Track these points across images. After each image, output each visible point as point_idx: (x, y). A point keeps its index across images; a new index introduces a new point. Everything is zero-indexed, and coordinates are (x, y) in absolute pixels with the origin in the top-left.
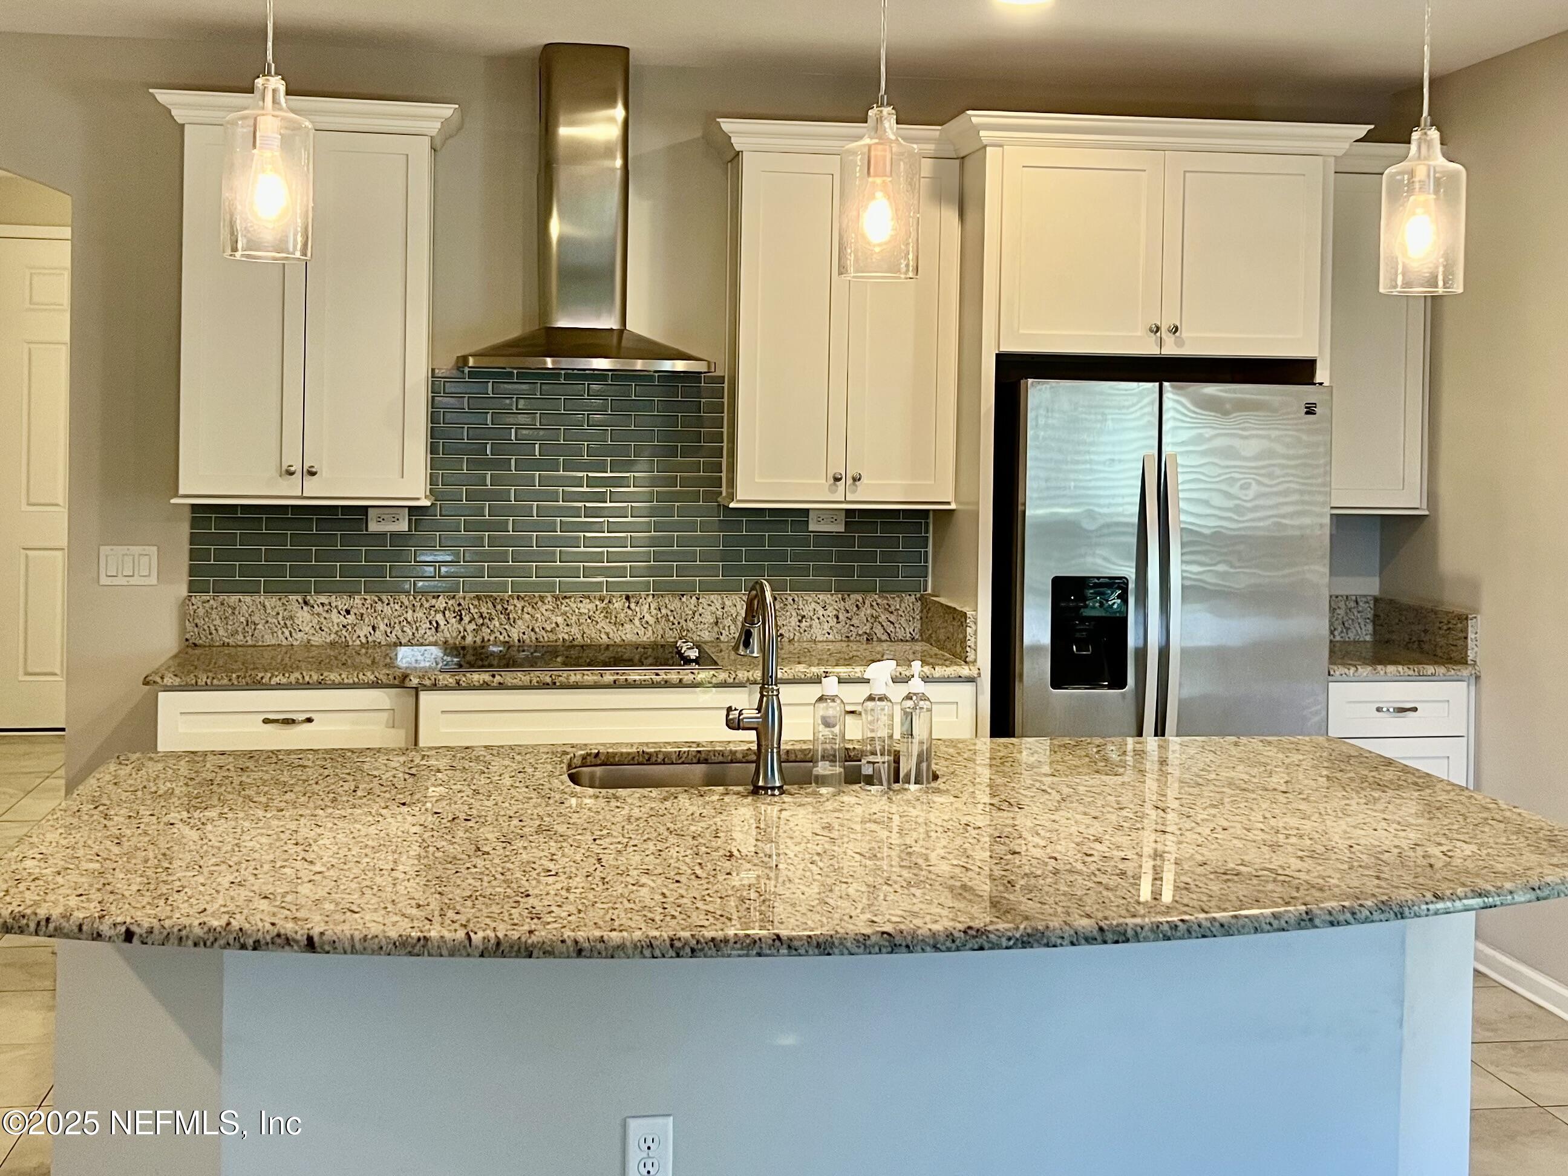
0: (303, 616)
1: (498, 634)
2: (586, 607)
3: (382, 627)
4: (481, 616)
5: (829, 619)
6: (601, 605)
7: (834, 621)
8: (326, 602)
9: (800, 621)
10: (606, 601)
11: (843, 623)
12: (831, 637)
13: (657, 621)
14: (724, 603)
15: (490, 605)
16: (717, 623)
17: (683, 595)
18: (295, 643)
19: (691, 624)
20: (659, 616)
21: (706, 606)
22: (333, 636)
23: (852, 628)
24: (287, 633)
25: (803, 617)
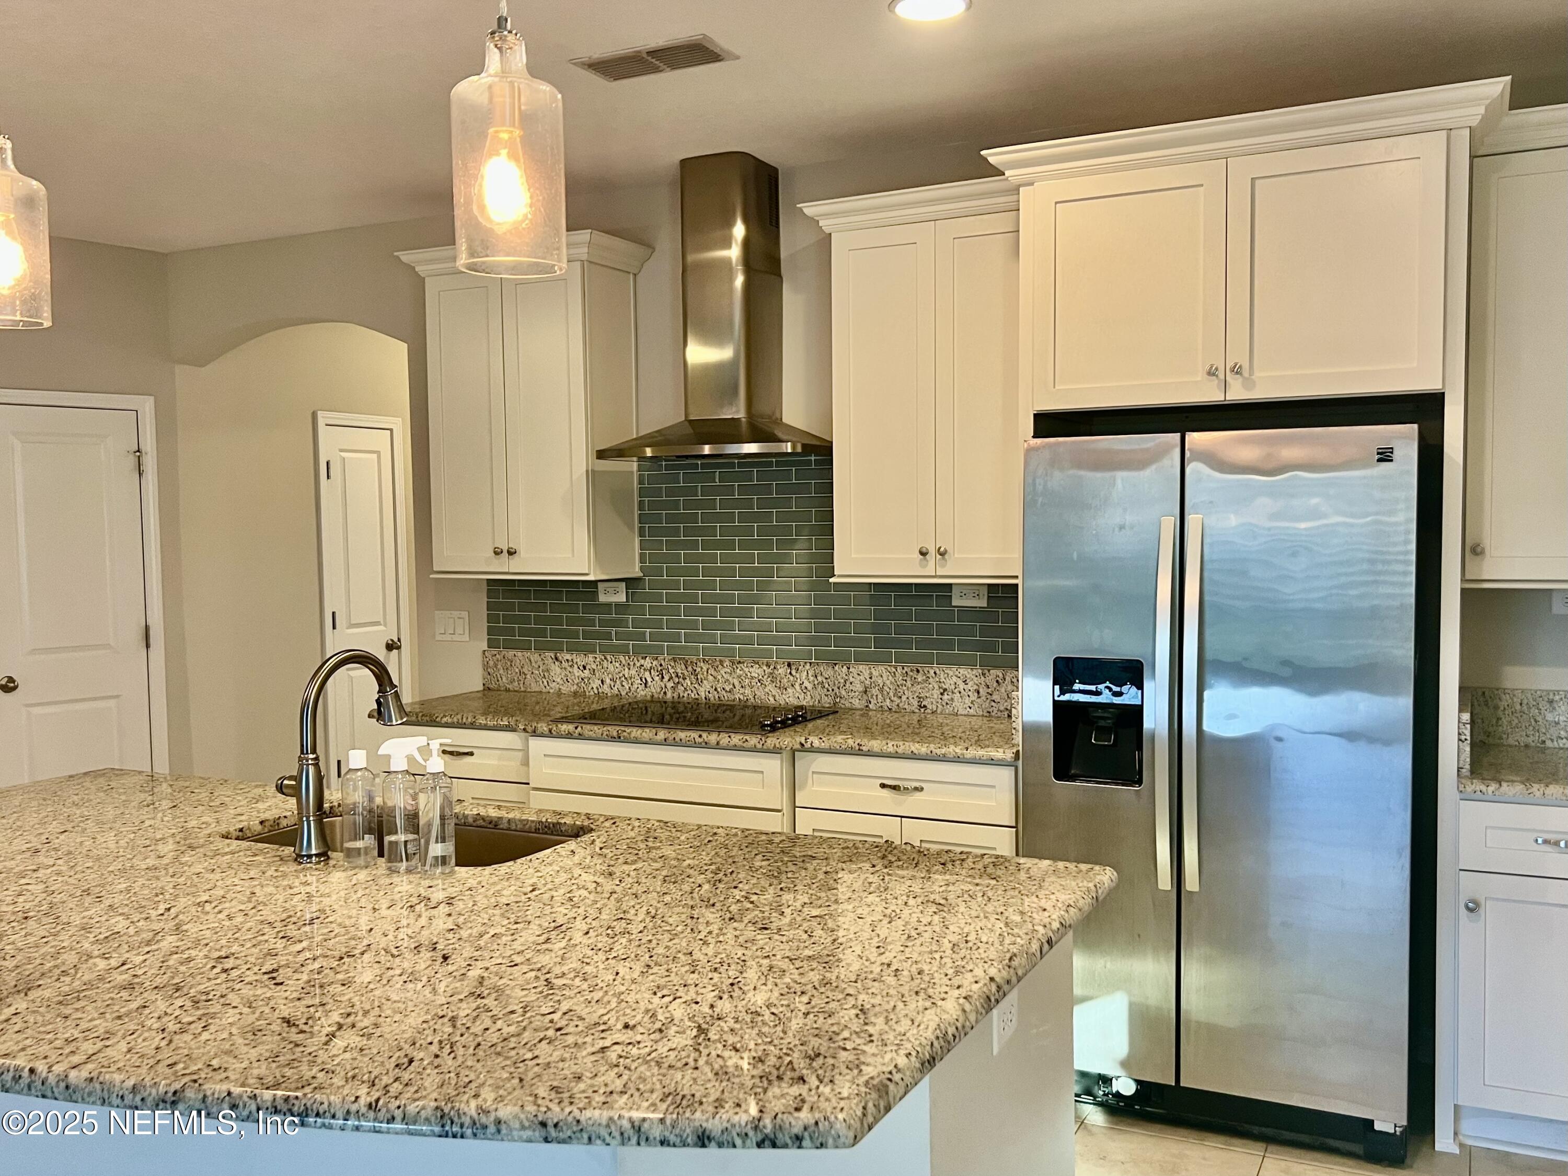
0: (555, 669)
1: (690, 692)
2: (756, 671)
3: (608, 681)
4: (677, 676)
5: (970, 693)
6: (768, 671)
7: (974, 696)
8: (570, 659)
9: (942, 694)
10: (772, 667)
11: (984, 698)
12: (972, 711)
13: (815, 687)
14: (871, 674)
15: (683, 667)
16: (865, 692)
17: (835, 664)
18: (551, 691)
19: (843, 693)
20: (816, 682)
21: (856, 676)
22: (575, 687)
23: (993, 704)
24: (546, 683)
25: (945, 690)
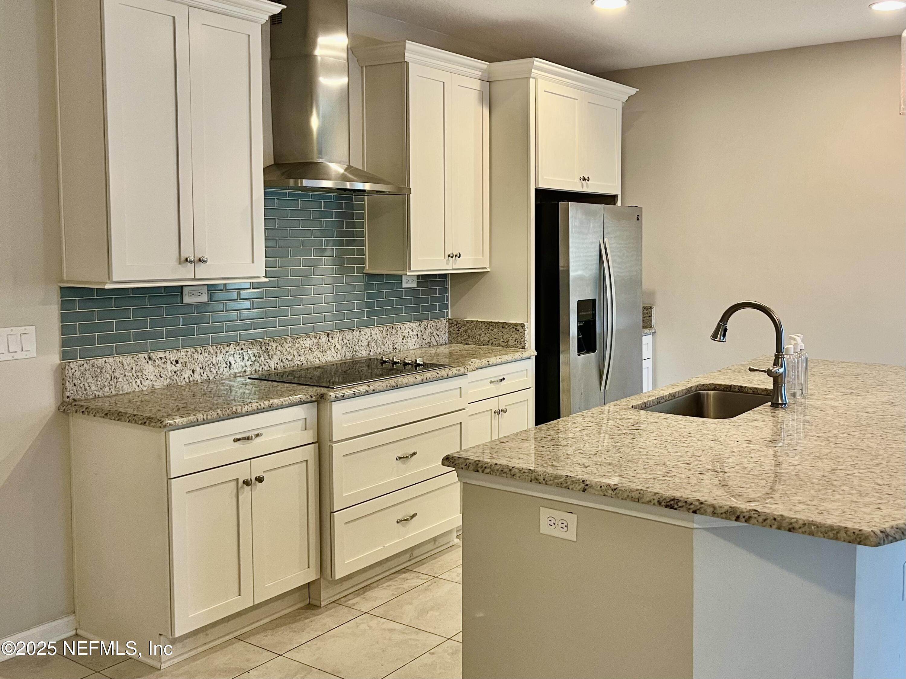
0: (149, 369)
3: (198, 370)
4: (254, 355)
5: (414, 337)
6: (316, 341)
7: (416, 337)
8: (163, 356)
9: (403, 339)
10: (318, 338)
11: (420, 338)
12: (415, 347)
13: (342, 348)
14: (371, 333)
15: (259, 348)
16: (368, 345)
17: (353, 330)
19: (357, 348)
20: (343, 344)
21: (364, 336)
22: (168, 380)
23: (423, 340)
24: (139, 382)
25: (404, 337)
